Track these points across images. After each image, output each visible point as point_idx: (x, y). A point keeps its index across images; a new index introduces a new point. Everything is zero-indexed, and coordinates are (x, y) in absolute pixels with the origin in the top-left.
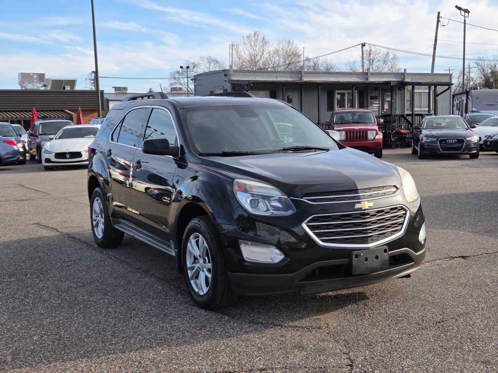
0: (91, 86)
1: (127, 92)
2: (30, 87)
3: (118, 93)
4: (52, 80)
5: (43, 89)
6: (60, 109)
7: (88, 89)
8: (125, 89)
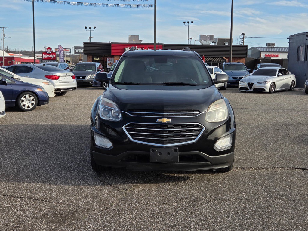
0: (241, 42)
1: (275, 47)
2: (205, 43)
3: (268, 47)
4: (219, 39)
5: (213, 44)
6: (220, 56)
7: (239, 45)
8: (273, 44)
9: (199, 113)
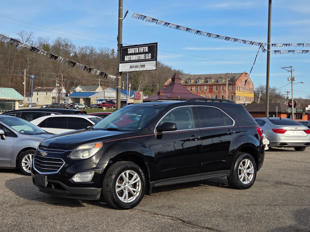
9: (67, 151)
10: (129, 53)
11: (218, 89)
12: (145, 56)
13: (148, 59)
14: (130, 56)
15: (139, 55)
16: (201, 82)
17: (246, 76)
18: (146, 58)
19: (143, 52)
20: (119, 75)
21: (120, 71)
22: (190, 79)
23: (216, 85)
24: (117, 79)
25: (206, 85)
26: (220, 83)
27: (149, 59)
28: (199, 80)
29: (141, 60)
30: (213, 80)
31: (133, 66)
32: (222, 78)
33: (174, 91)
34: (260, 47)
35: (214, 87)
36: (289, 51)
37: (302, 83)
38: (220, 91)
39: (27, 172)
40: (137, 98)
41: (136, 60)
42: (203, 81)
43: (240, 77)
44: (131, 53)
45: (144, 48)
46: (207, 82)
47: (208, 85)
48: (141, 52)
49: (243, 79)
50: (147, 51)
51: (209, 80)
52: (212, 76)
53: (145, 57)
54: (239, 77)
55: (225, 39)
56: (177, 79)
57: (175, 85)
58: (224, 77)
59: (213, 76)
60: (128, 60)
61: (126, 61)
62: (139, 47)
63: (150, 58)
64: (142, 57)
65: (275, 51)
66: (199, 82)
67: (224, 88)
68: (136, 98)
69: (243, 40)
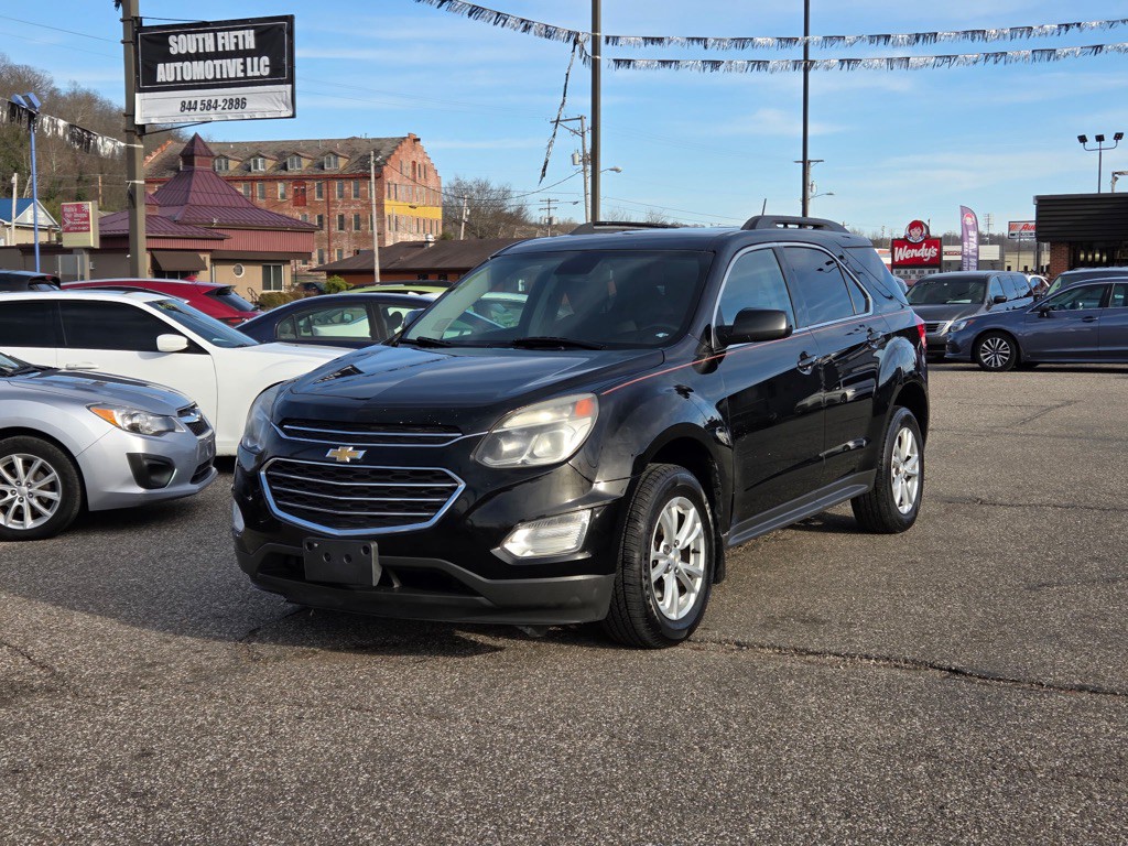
9: (459, 437)
10: (173, 51)
11: (325, 194)
12: (244, 64)
13: (256, 77)
14: (179, 65)
15: (217, 62)
16: (263, 167)
17: (414, 149)
18: (250, 74)
19: (233, 48)
20: (136, 137)
21: (139, 121)
22: (225, 157)
23: (317, 178)
24: (130, 152)
25: (281, 179)
26: (328, 170)
27: (261, 77)
28: (256, 162)
29: (229, 79)
30: (305, 163)
31: (196, 102)
32: (337, 156)
33: (194, 198)
34: (575, 44)
35: (309, 184)
36: (664, 62)
37: (617, 170)
38: (331, 199)
39: (9, 526)
40: (78, 226)
41: (206, 80)
42: (269, 163)
43: (396, 153)
44: (184, 52)
45: (240, 33)
46: (285, 167)
47: (290, 179)
48: (227, 49)
49: (405, 157)
50: (253, 47)
51: (292, 161)
52: (302, 146)
53: (245, 71)
54: (392, 152)
55: (470, 15)
56: (201, 155)
57: (196, 179)
58: (342, 151)
59: (304, 148)
60: (172, 79)
61: (162, 83)
62: (215, 32)
63: (266, 72)
64: (233, 68)
65: (617, 61)
66: (256, 167)
67: (346, 189)
68: (72, 225)
69: (523, 21)
